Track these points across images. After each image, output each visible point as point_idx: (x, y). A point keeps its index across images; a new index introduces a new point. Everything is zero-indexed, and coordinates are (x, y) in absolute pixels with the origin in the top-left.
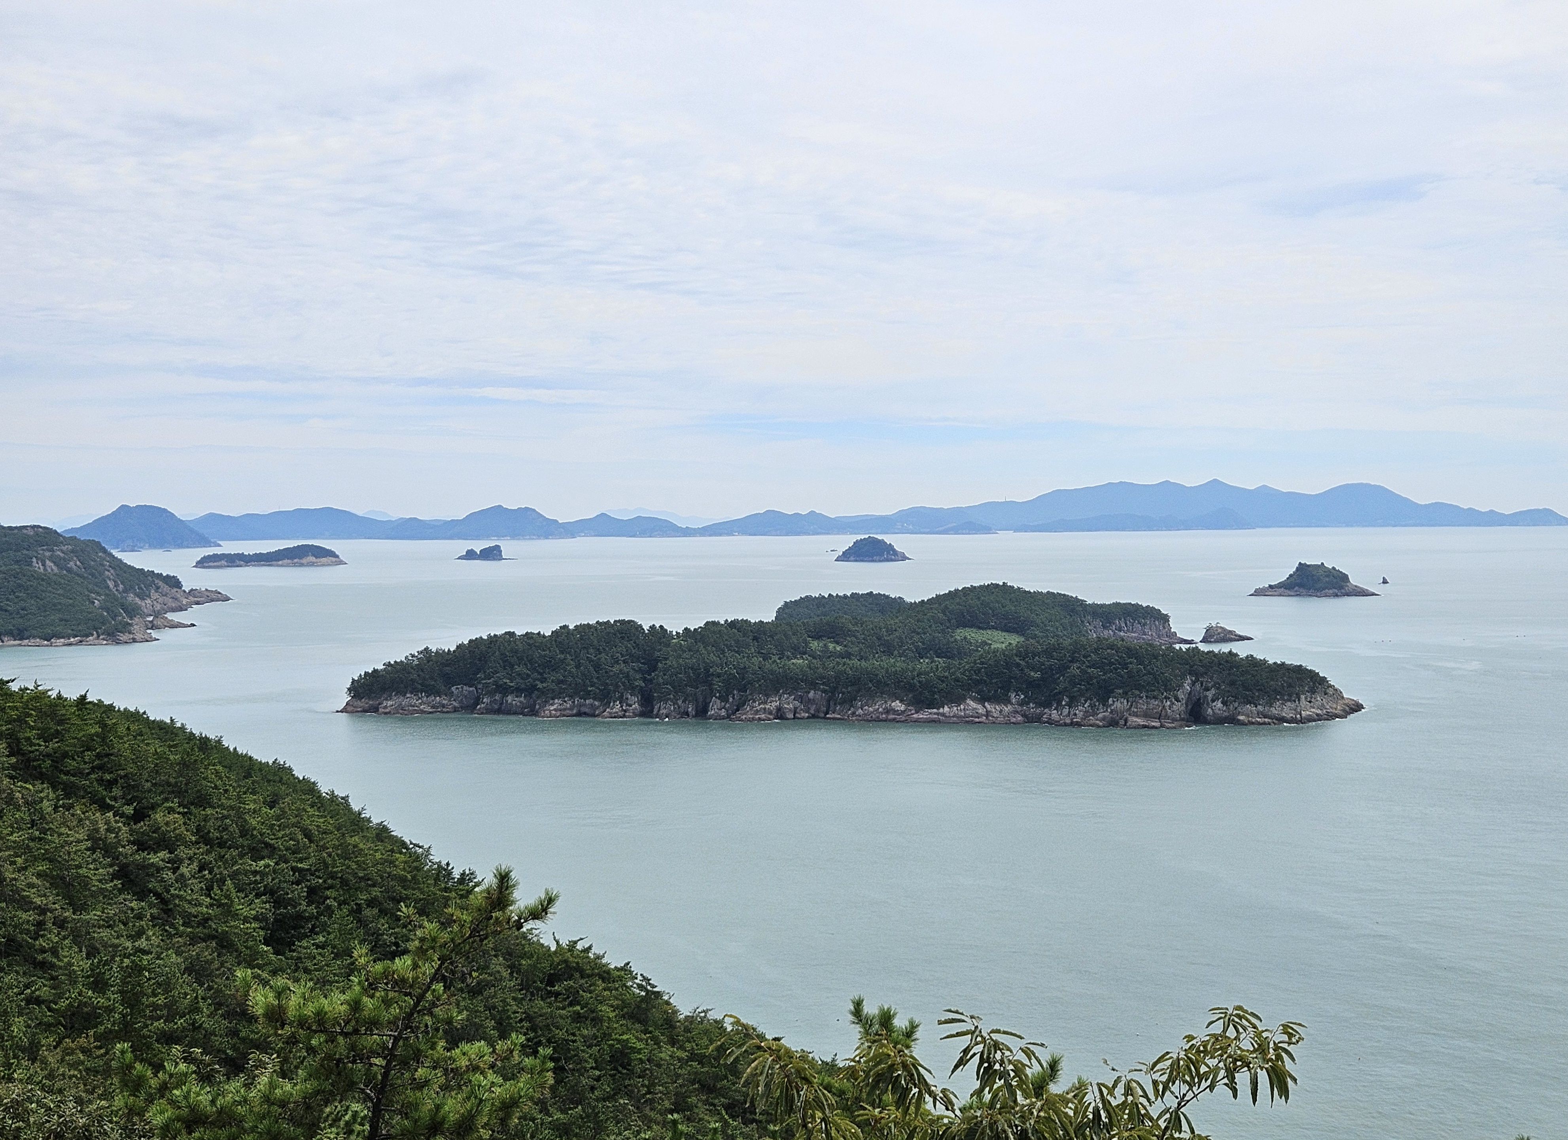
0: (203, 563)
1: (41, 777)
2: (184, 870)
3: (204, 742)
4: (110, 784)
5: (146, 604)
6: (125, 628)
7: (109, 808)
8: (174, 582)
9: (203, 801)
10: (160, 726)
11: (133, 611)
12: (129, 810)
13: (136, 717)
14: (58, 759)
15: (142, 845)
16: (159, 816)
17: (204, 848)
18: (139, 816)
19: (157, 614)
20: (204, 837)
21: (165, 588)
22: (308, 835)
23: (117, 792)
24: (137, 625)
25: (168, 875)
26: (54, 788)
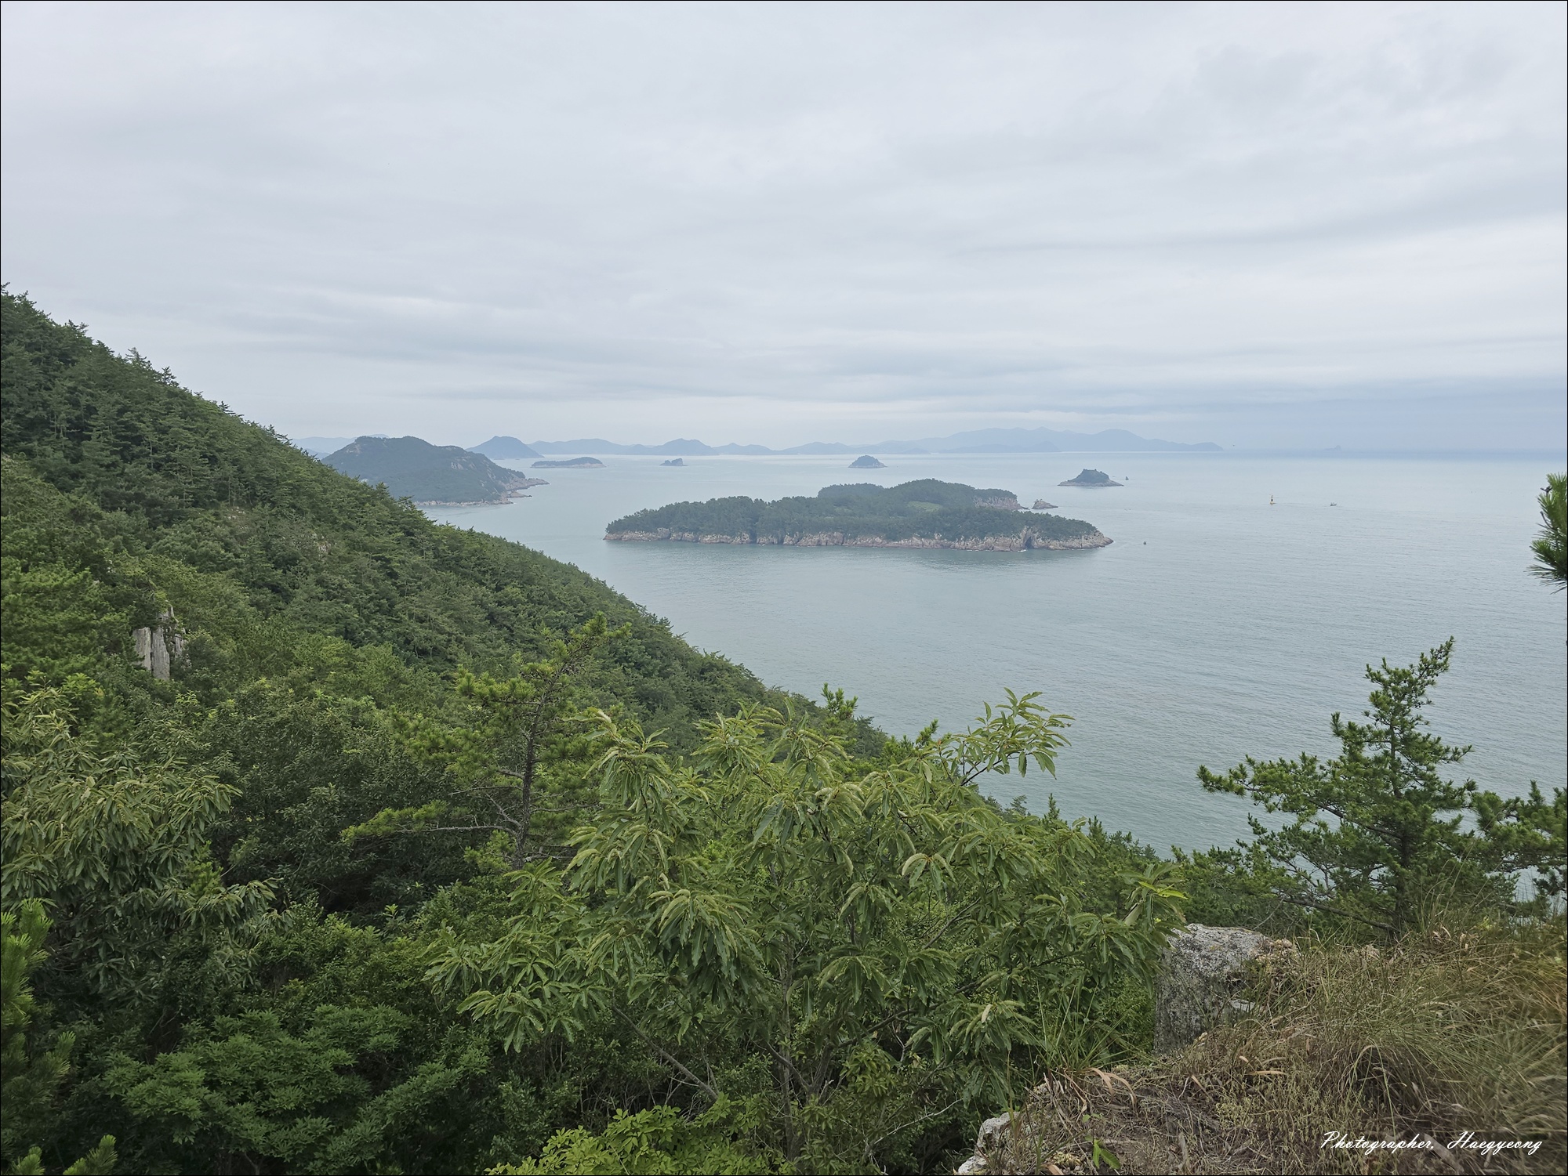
0: (535, 465)
1: (450, 569)
2: (521, 615)
3: (534, 553)
4: (485, 572)
5: (507, 486)
6: (497, 497)
7: (484, 584)
8: (521, 475)
9: (530, 581)
10: (513, 545)
11: (501, 489)
12: (493, 586)
13: (501, 541)
14: (458, 559)
15: (500, 604)
16: (508, 589)
17: (531, 605)
18: (498, 589)
19: (513, 491)
20: (530, 599)
21: (517, 478)
22: (583, 599)
23: (488, 576)
24: (503, 495)
25: (513, 618)
26: (456, 573)
